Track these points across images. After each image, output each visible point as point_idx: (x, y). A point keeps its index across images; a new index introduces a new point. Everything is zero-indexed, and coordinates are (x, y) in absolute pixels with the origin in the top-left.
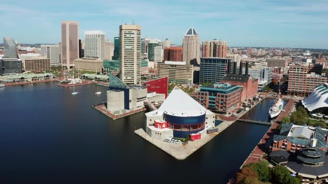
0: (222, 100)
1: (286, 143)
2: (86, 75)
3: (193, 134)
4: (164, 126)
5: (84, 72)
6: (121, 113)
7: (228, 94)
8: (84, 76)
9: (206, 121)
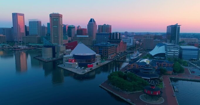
0: (106, 50)
1: (135, 65)
2: (30, 44)
3: (89, 65)
4: (73, 61)
5: (29, 43)
6: (51, 59)
7: (109, 47)
8: (29, 45)
9: (96, 59)
